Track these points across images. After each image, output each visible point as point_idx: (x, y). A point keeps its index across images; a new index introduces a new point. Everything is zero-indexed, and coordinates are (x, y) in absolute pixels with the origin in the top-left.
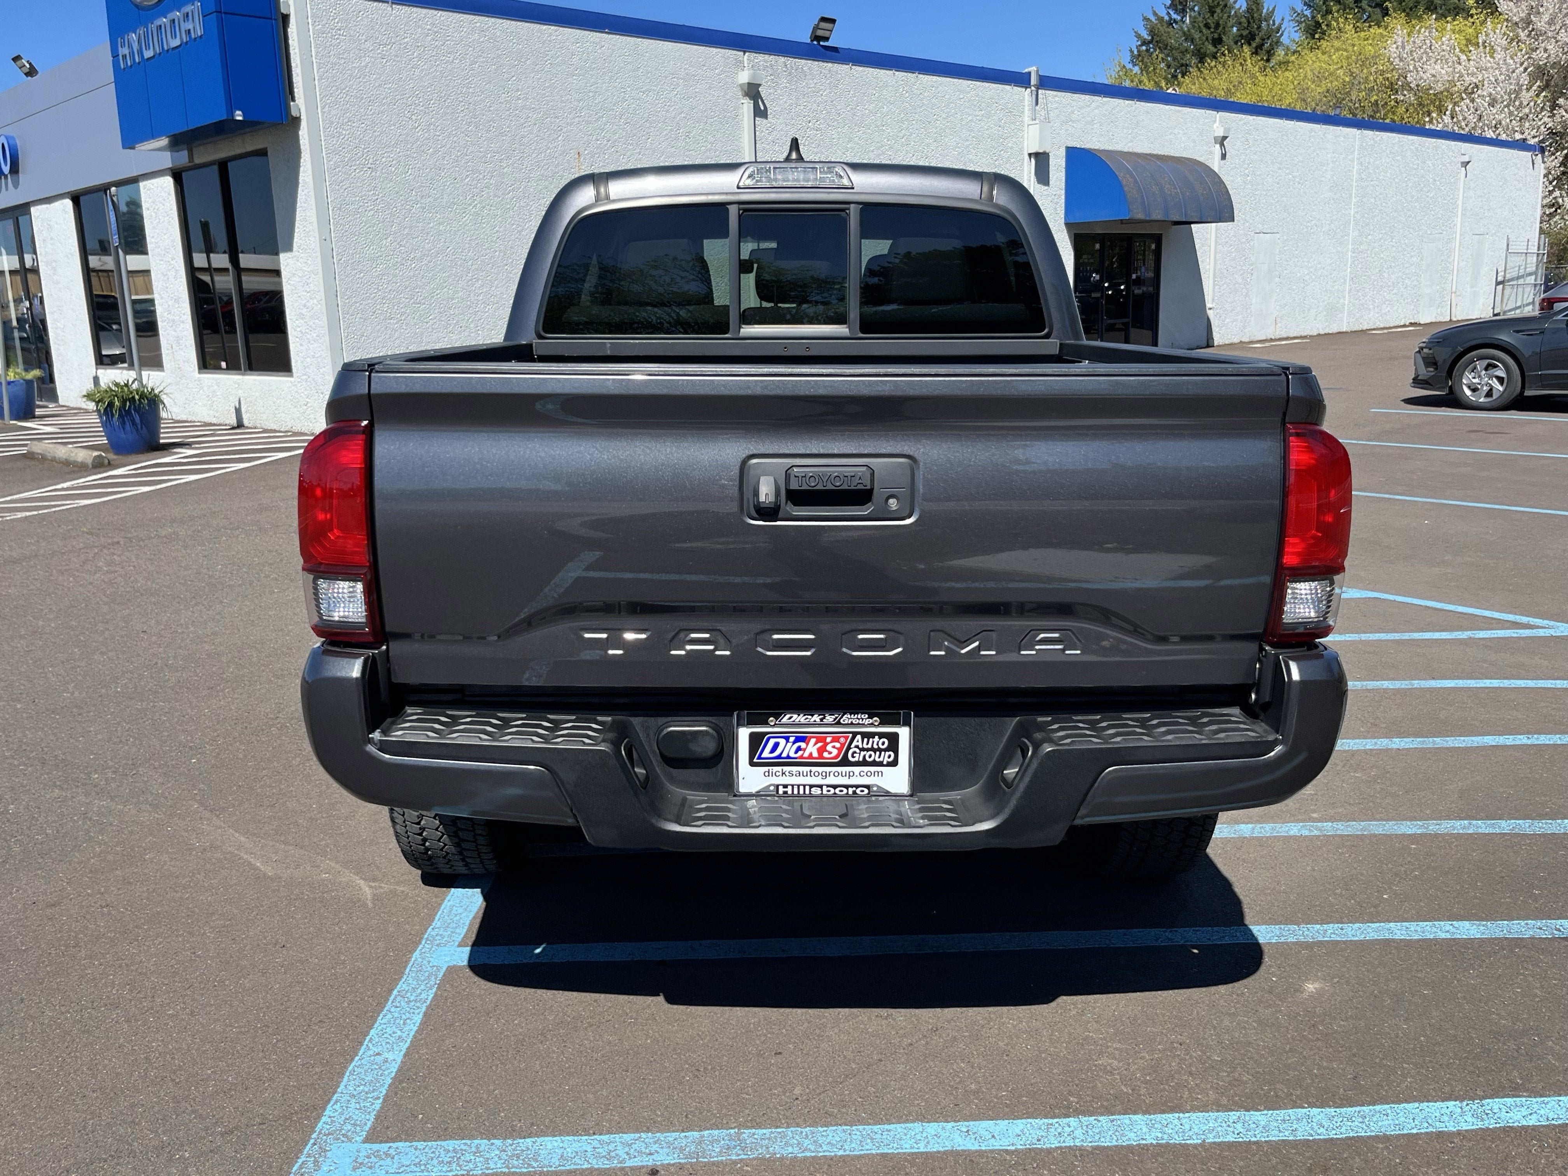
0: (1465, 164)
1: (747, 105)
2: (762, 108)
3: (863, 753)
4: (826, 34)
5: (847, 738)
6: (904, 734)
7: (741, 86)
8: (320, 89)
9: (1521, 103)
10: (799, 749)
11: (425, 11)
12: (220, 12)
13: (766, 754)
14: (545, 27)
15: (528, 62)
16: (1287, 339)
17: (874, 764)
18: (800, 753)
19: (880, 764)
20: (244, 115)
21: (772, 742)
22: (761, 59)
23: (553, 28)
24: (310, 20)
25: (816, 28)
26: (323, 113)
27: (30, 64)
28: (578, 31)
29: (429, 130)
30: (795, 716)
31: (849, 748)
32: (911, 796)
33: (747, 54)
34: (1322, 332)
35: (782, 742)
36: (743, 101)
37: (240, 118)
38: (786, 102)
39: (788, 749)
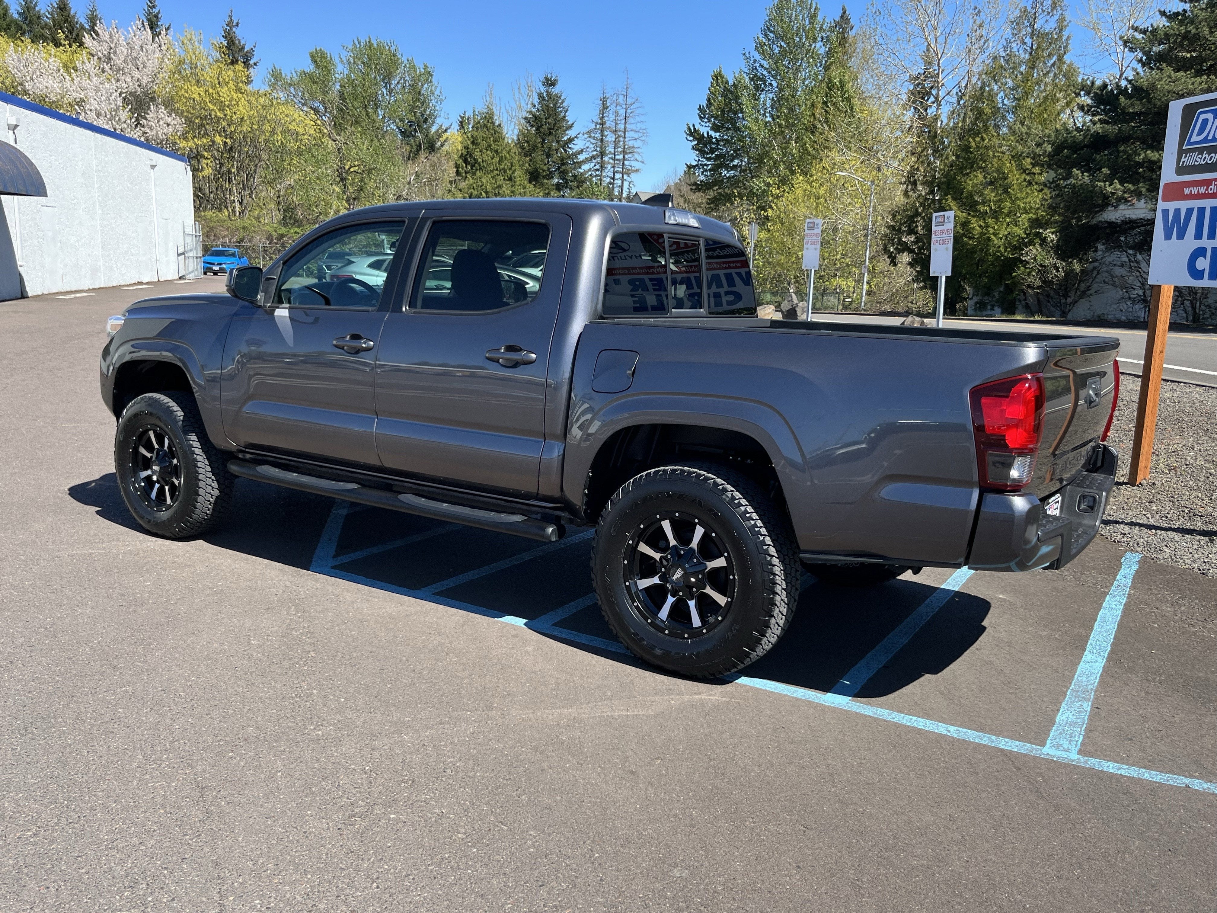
0: (153, 167)
9: (119, 119)
16: (71, 292)
34: (91, 288)
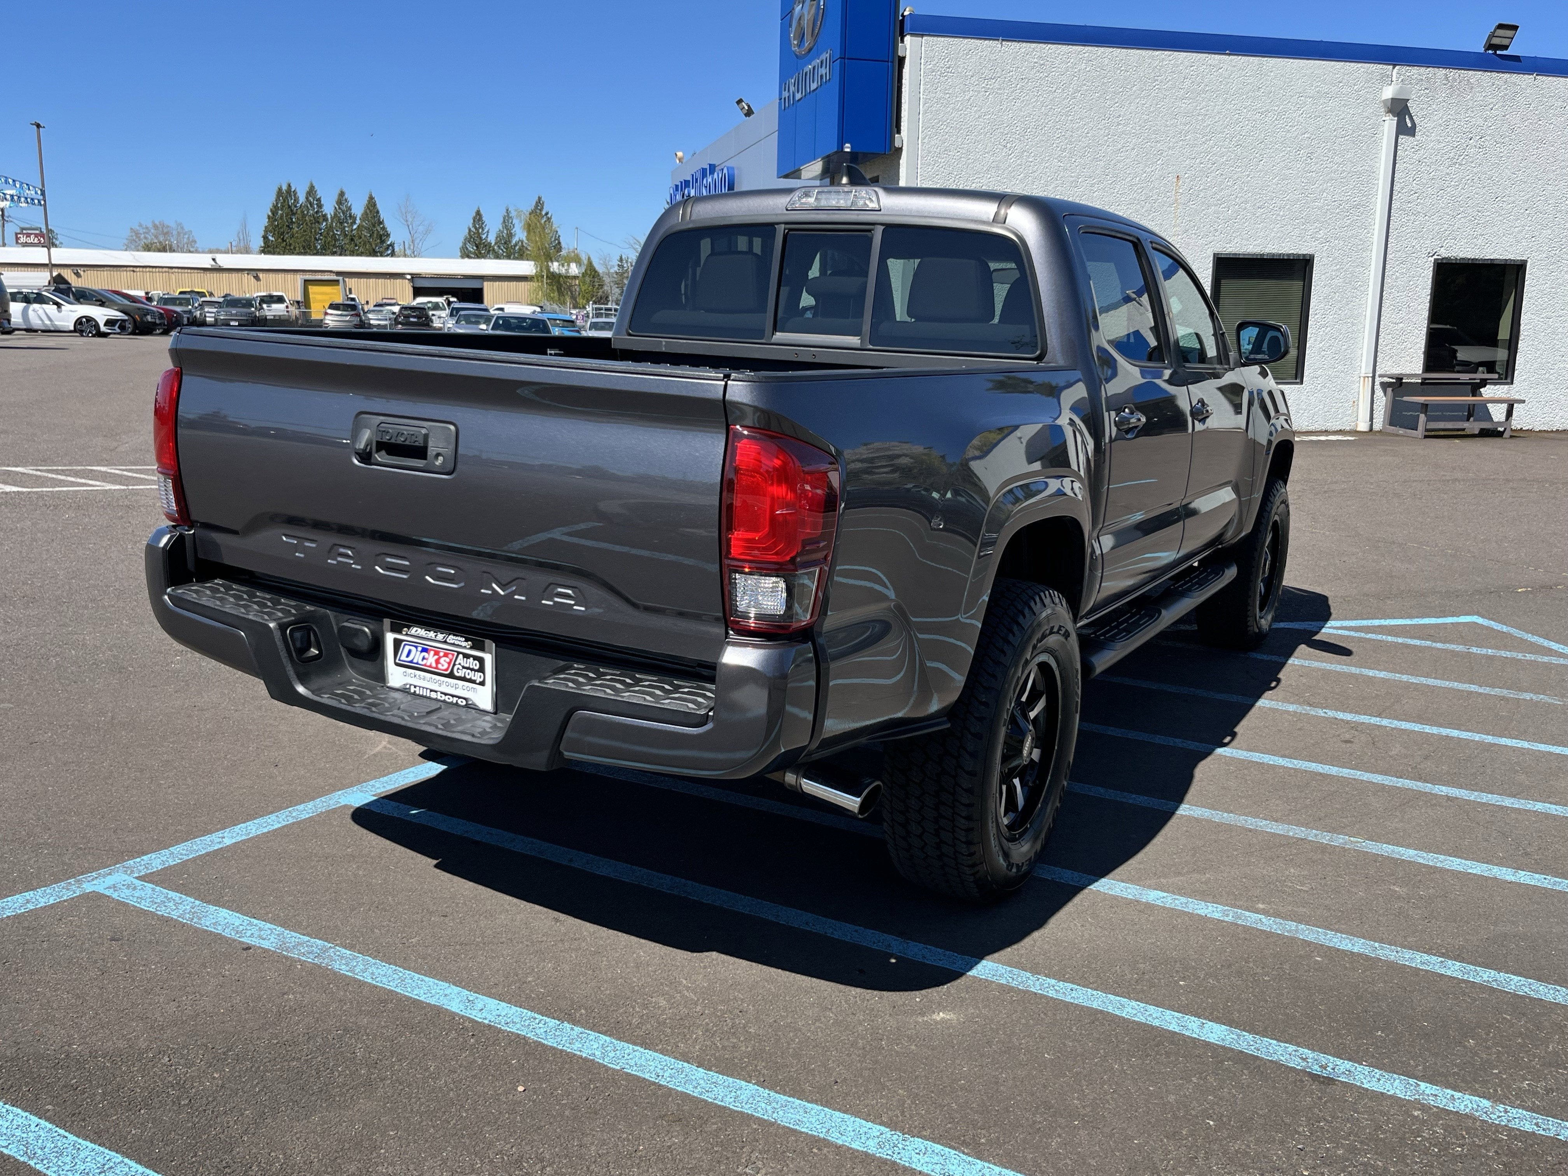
1: (1390, 123)
2: (1409, 125)
3: (464, 670)
4: (1505, 42)
5: (453, 655)
6: (488, 658)
7: (1385, 101)
8: (923, 121)
10: (424, 658)
11: (1034, 45)
12: (844, 58)
13: (404, 657)
14: (1158, 53)
15: (1134, 88)
17: (471, 681)
18: (425, 661)
19: (474, 682)
20: (852, 148)
21: (407, 648)
22: (1415, 72)
23: (1166, 53)
24: (923, 61)
25: (1492, 35)
26: (923, 143)
27: (749, 106)
28: (1195, 55)
29: (1021, 157)
30: (419, 630)
31: (454, 665)
32: (495, 713)
33: (1397, 67)
35: (414, 649)
36: (1384, 118)
37: (848, 150)
38: (1441, 118)
39: (417, 656)
